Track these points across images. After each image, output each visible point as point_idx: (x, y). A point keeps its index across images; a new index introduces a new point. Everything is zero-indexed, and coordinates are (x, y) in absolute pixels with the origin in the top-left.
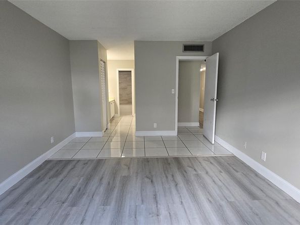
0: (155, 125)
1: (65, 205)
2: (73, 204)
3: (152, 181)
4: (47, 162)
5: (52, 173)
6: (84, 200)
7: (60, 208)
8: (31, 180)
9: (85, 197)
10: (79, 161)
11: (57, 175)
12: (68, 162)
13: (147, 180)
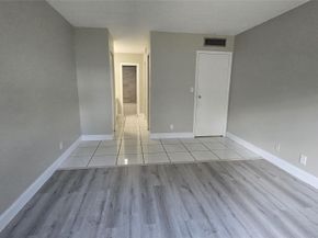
0: (172, 127)
1: (101, 225)
2: (111, 224)
3: (190, 191)
4: (59, 173)
5: (70, 186)
6: (122, 218)
7: (97, 230)
8: (46, 196)
9: (121, 214)
10: (96, 170)
11: (76, 188)
12: (85, 172)
13: (184, 190)
